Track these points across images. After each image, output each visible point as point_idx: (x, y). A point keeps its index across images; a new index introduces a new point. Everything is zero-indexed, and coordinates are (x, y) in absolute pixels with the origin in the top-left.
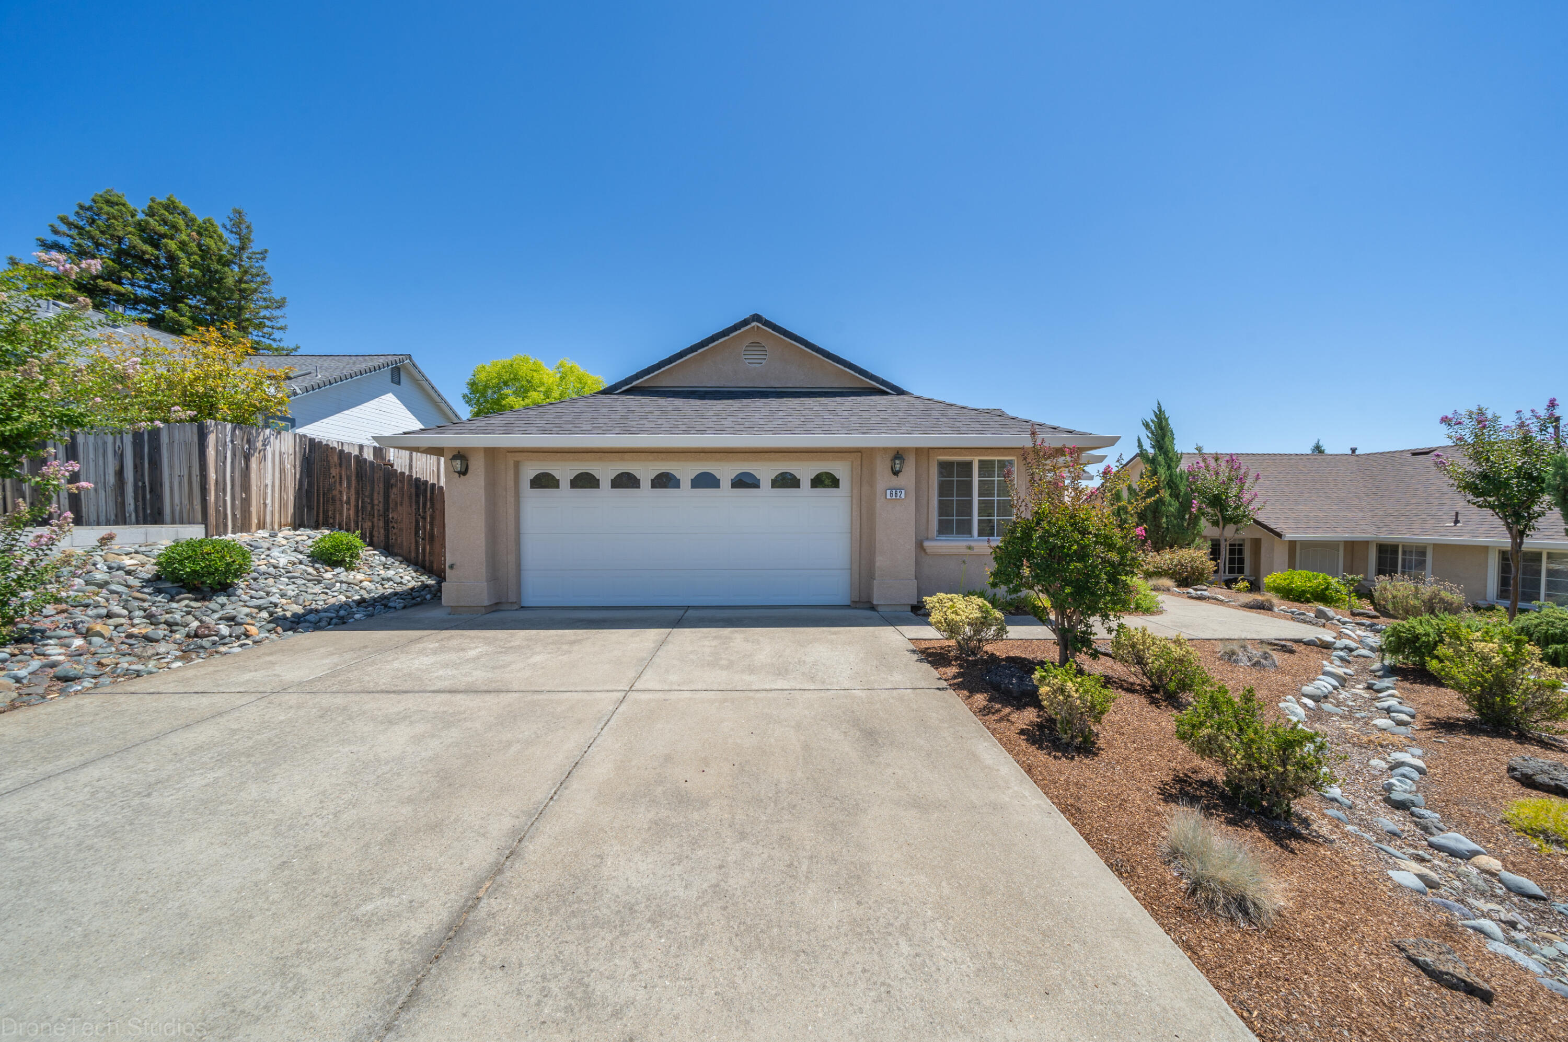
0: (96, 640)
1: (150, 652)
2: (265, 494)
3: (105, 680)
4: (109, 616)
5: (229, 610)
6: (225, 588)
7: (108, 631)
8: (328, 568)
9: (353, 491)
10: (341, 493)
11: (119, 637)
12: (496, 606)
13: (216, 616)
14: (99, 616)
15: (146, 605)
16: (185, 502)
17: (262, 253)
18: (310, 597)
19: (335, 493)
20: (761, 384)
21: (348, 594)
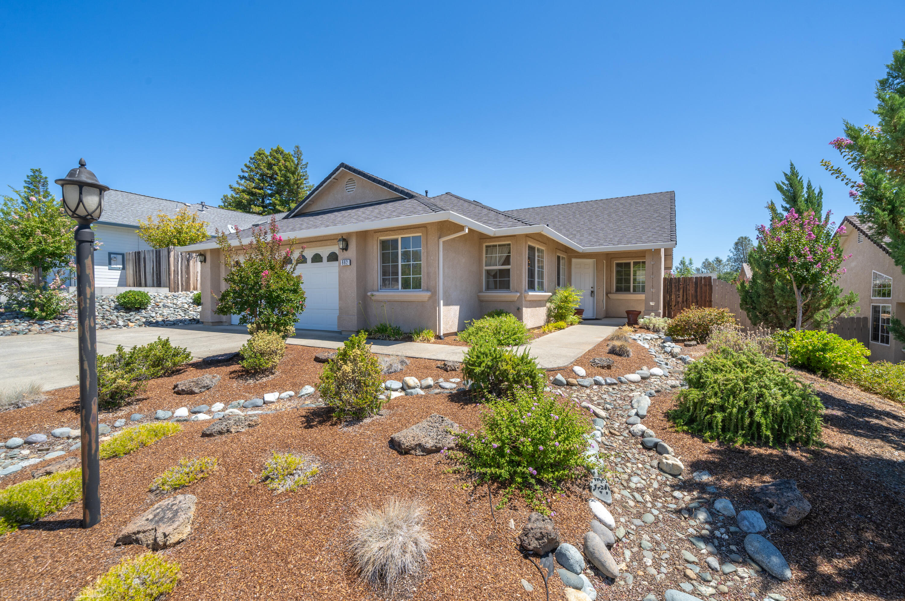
2: (197, 275)
5: (132, 317)
6: (138, 309)
8: (195, 306)
12: (220, 323)
16: (166, 280)
17: (305, 165)
20: (353, 203)
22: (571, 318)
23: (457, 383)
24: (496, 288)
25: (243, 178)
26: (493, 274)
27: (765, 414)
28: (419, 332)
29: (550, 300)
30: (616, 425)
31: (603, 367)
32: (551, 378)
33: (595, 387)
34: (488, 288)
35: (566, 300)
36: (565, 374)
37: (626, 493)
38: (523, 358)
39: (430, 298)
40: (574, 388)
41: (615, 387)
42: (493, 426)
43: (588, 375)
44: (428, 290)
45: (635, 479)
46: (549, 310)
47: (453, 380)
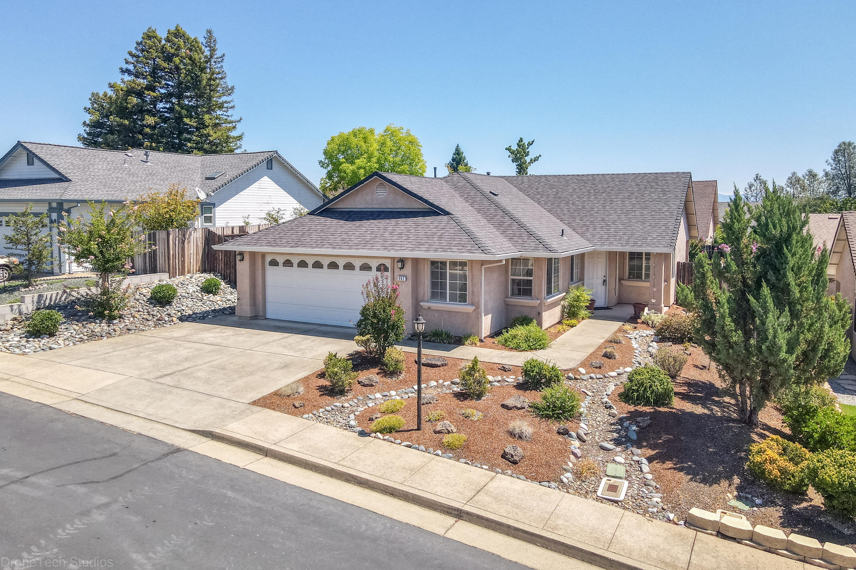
0: (135, 319)
1: (147, 324)
2: (191, 257)
3: (137, 331)
4: (139, 311)
5: (169, 312)
6: (169, 303)
7: (138, 316)
8: (207, 294)
9: (223, 255)
10: (219, 255)
11: (141, 318)
12: (255, 317)
13: (165, 313)
14: (136, 311)
15: (148, 308)
16: (163, 263)
17: (222, 57)
18: (196, 307)
19: (217, 255)
20: (383, 207)
21: (210, 307)
22: (583, 313)
23: (514, 379)
24: (519, 294)
25: (128, 72)
26: (517, 282)
27: (652, 393)
28: (467, 337)
29: (564, 299)
30: (596, 399)
31: (596, 368)
32: (566, 375)
33: (590, 380)
34: (513, 294)
35: (577, 299)
36: (574, 373)
37: (594, 422)
38: (553, 368)
39: (474, 310)
40: (578, 381)
41: (601, 380)
42: (545, 398)
43: (587, 373)
44: (472, 304)
45: (599, 418)
46: (564, 307)
47: (511, 377)
